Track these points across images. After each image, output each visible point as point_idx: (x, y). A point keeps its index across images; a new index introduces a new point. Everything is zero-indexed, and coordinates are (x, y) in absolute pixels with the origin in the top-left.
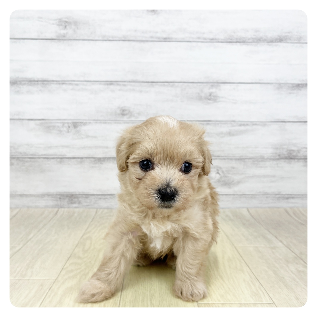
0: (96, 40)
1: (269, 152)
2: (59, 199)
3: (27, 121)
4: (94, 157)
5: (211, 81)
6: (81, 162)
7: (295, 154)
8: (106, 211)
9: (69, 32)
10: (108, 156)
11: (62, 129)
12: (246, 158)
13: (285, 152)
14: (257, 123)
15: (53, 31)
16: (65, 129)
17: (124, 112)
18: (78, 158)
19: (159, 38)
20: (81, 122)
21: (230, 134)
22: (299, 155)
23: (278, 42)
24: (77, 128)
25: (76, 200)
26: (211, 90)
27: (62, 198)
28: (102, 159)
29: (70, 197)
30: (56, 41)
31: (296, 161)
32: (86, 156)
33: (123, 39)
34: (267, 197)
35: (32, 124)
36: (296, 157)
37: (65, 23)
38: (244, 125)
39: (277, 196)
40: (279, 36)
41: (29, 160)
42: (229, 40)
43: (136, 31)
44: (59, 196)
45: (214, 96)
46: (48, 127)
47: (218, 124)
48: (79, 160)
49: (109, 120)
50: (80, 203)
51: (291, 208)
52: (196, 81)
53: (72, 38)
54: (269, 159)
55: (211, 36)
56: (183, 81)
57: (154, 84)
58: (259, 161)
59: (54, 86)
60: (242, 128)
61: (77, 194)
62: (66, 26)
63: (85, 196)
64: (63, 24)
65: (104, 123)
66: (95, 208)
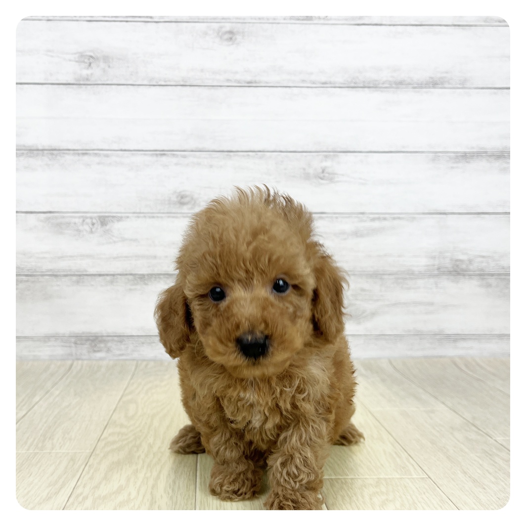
0: (139, 85)
1: (421, 263)
2: (73, 345)
3: (23, 215)
4: (133, 273)
5: (325, 149)
6: (112, 282)
7: (464, 266)
8: (152, 364)
9: (96, 72)
10: (156, 271)
11: (81, 228)
12: (384, 274)
13: (448, 264)
14: (401, 216)
15: (69, 70)
16: (87, 228)
17: (182, 199)
18: (107, 275)
19: (239, 82)
20: (113, 217)
21: (357, 234)
22: (471, 267)
23: (430, 88)
24: (106, 225)
25: (102, 345)
26: (324, 164)
27: (78, 342)
28: (146, 277)
29: (93, 341)
30: (74, 86)
31: (468, 277)
32: (119, 271)
33: (182, 83)
34: (421, 339)
35: (32, 219)
36: (466, 271)
37: (89, 59)
38: (379, 219)
39: (438, 337)
40: (431, 78)
41: (24, 278)
42: (352, 85)
43: (202, 70)
44: (73, 340)
45: (329, 174)
46: (59, 225)
47: (337, 218)
48: (108, 278)
49: (159, 213)
50: (108, 350)
51: (461, 357)
52: (300, 150)
53: (99, 82)
54: (421, 275)
55: (324, 79)
56: (278, 149)
57: (232, 154)
58: (406, 279)
59: (69, 158)
60: (376, 224)
61: (103, 336)
62: (90, 64)
63: (117, 339)
64: (86, 60)
65: (150, 217)
66: (134, 360)
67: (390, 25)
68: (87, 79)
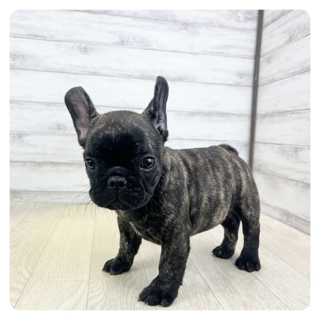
0: (39, 71)
4: (34, 161)
6: (24, 165)
8: (42, 204)
9: (17, 63)
10: (46, 160)
17: (59, 127)
18: (21, 162)
19: (89, 72)
20: (25, 134)
23: (178, 81)
24: (21, 138)
25: (18, 195)
28: (41, 163)
32: (28, 160)
33: (61, 71)
37: (14, 56)
40: (179, 77)
42: (143, 77)
43: (71, 66)
49: (48, 133)
52: (117, 106)
53: (19, 68)
55: (129, 74)
61: (19, 191)
62: (15, 58)
63: (26, 192)
64: (12, 56)
65: (43, 135)
66: (34, 202)
67: (161, 50)
68: (13, 66)
